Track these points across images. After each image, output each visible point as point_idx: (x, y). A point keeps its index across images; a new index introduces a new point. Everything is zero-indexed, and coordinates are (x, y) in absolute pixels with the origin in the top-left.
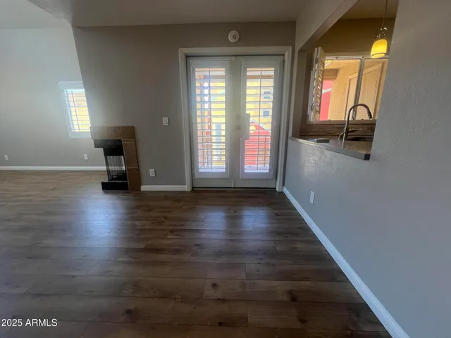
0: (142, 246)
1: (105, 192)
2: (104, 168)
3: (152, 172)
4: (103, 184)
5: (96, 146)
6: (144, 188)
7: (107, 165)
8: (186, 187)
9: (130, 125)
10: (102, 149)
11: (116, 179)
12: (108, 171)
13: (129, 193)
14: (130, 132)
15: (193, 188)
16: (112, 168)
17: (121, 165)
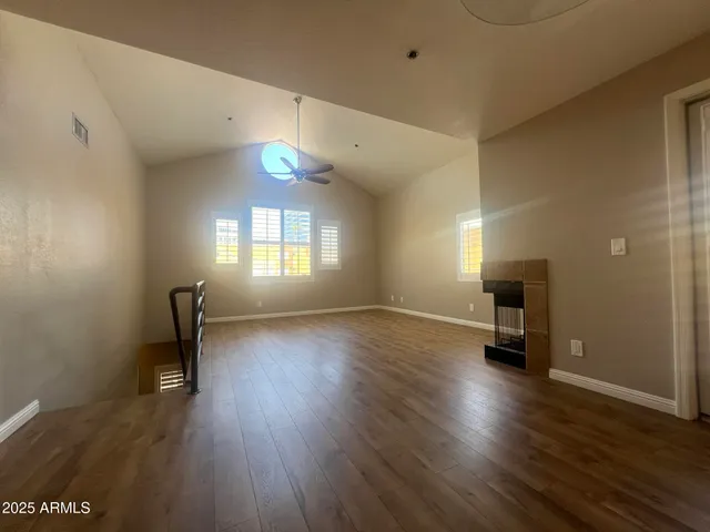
0: (539, 486)
1: (488, 363)
2: (492, 327)
3: (576, 347)
4: (486, 347)
5: (485, 291)
6: (555, 374)
7: (497, 323)
8: (675, 403)
9: (542, 257)
10: (492, 295)
11: (505, 346)
12: (497, 333)
13: (526, 375)
14: (540, 269)
15: (701, 415)
16: (503, 329)
17: (517, 327)
